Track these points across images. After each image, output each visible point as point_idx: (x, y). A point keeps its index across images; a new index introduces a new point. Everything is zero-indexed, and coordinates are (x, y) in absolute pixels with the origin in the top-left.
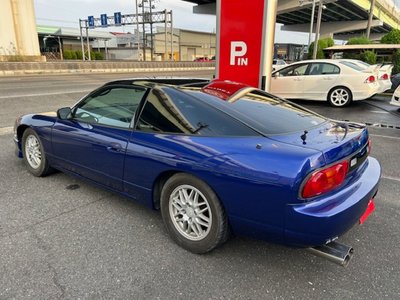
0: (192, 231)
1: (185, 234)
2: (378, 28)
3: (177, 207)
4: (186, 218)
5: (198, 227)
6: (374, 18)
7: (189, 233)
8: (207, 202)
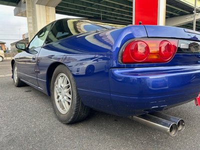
0: (64, 108)
1: (61, 110)
5: (66, 103)
8: (69, 84)
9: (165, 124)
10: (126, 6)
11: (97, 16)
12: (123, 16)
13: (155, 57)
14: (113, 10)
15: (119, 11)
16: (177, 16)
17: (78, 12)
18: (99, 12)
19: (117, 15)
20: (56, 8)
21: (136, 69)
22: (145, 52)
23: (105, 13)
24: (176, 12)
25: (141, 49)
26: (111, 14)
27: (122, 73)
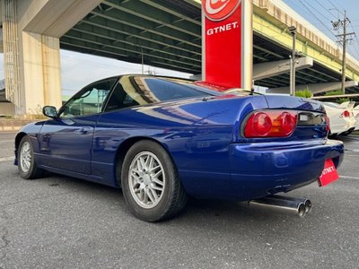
0: (149, 200)
1: (142, 204)
2: (352, 88)
3: (135, 177)
4: (142, 186)
5: (154, 192)
6: (347, 79)
7: (145, 203)
8: (161, 165)
9: (292, 206)
10: (184, 41)
11: (134, 56)
12: (178, 58)
13: (277, 130)
14: (161, 47)
15: (171, 50)
16: (265, 61)
17: (100, 47)
18: (137, 48)
19: (169, 56)
20: (62, 39)
21: (253, 145)
22: (265, 124)
23: (148, 51)
24: (263, 56)
25: (261, 121)
26: (159, 54)
27: (246, 149)
